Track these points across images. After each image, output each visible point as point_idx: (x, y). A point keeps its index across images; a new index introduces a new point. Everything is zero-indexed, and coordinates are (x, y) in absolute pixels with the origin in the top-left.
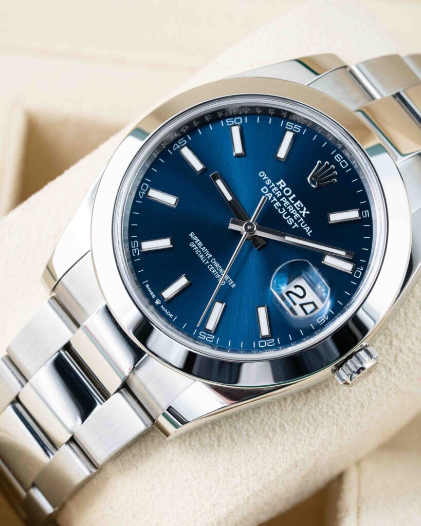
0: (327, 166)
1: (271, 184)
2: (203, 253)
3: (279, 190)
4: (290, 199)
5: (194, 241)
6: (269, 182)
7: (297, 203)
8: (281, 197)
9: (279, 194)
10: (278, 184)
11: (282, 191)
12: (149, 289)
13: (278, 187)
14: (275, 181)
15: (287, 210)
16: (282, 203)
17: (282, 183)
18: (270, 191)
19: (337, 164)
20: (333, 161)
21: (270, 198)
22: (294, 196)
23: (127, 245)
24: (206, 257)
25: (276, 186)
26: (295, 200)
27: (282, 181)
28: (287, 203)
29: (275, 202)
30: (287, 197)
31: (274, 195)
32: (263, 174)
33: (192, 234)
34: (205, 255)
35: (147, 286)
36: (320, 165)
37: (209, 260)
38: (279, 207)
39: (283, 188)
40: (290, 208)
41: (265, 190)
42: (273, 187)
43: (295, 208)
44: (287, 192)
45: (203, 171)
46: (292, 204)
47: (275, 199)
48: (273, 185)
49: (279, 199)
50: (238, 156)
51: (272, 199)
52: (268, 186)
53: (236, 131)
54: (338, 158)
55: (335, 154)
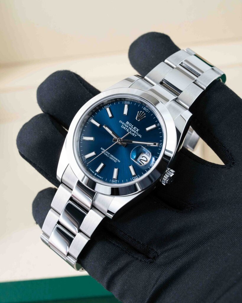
0: (142, 113)
1: (124, 124)
2: (107, 153)
3: (127, 125)
4: (132, 127)
5: (103, 150)
6: (123, 123)
7: (134, 128)
8: (128, 127)
9: (127, 127)
10: (126, 123)
11: (128, 125)
12: (92, 171)
13: (127, 124)
14: (125, 122)
15: (131, 131)
16: (129, 129)
17: (128, 123)
18: (124, 126)
19: (145, 111)
20: (143, 110)
21: (125, 129)
22: (133, 126)
23: (80, 158)
24: (108, 155)
25: (126, 124)
26: (133, 127)
27: (127, 122)
28: (131, 129)
29: (127, 130)
30: (130, 127)
31: (126, 127)
32: (121, 122)
33: (102, 148)
34: (107, 154)
35: (91, 170)
36: (139, 113)
37: (109, 155)
38: (129, 131)
39: (129, 124)
40: (132, 130)
41: (122, 127)
42: (125, 125)
43: (134, 130)
44: (130, 125)
45: (100, 126)
46: (133, 129)
47: (127, 129)
48: (125, 124)
49: (128, 128)
50: (110, 118)
51: (126, 129)
52: (123, 125)
53: (108, 110)
54: (145, 109)
55: (143, 108)
